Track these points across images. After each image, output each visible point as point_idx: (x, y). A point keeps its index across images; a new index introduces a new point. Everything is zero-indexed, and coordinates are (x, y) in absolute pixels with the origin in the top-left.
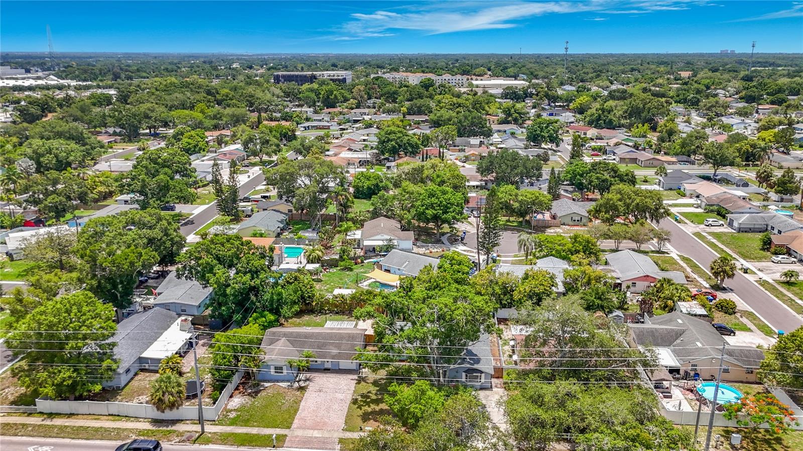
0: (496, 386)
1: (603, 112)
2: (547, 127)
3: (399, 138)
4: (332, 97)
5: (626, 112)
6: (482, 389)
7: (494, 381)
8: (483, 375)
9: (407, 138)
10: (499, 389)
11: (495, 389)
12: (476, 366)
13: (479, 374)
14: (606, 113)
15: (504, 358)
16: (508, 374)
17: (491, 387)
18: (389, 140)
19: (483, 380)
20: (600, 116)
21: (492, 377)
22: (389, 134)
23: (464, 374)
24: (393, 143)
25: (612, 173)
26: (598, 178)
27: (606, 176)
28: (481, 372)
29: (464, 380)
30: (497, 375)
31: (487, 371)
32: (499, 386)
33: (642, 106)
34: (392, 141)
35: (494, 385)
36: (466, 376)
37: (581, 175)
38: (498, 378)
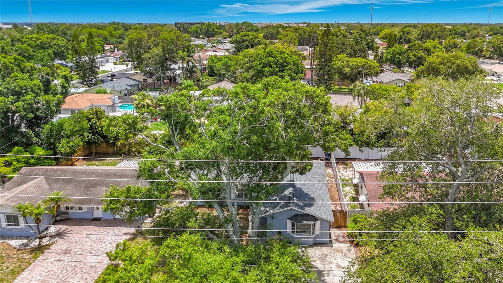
0: (337, 240)
1: (404, 33)
2: (365, 38)
3: (252, 39)
4: (211, 30)
5: (419, 35)
6: (316, 244)
7: (335, 232)
8: (318, 224)
9: (258, 40)
10: (342, 245)
11: (336, 245)
12: (308, 210)
13: (312, 222)
14: (406, 34)
15: (346, 201)
16: (355, 222)
17: (331, 242)
18: (244, 41)
19: (318, 231)
20: (401, 36)
21: (332, 226)
22: (244, 36)
23: (289, 223)
24: (247, 43)
25: (426, 52)
26: (414, 55)
27: (421, 54)
28: (315, 219)
29: (289, 230)
30: (337, 225)
31: (324, 216)
32: (341, 239)
33: (430, 30)
34: (246, 41)
35: (334, 238)
36: (293, 225)
37: (400, 54)
38: (339, 227)
